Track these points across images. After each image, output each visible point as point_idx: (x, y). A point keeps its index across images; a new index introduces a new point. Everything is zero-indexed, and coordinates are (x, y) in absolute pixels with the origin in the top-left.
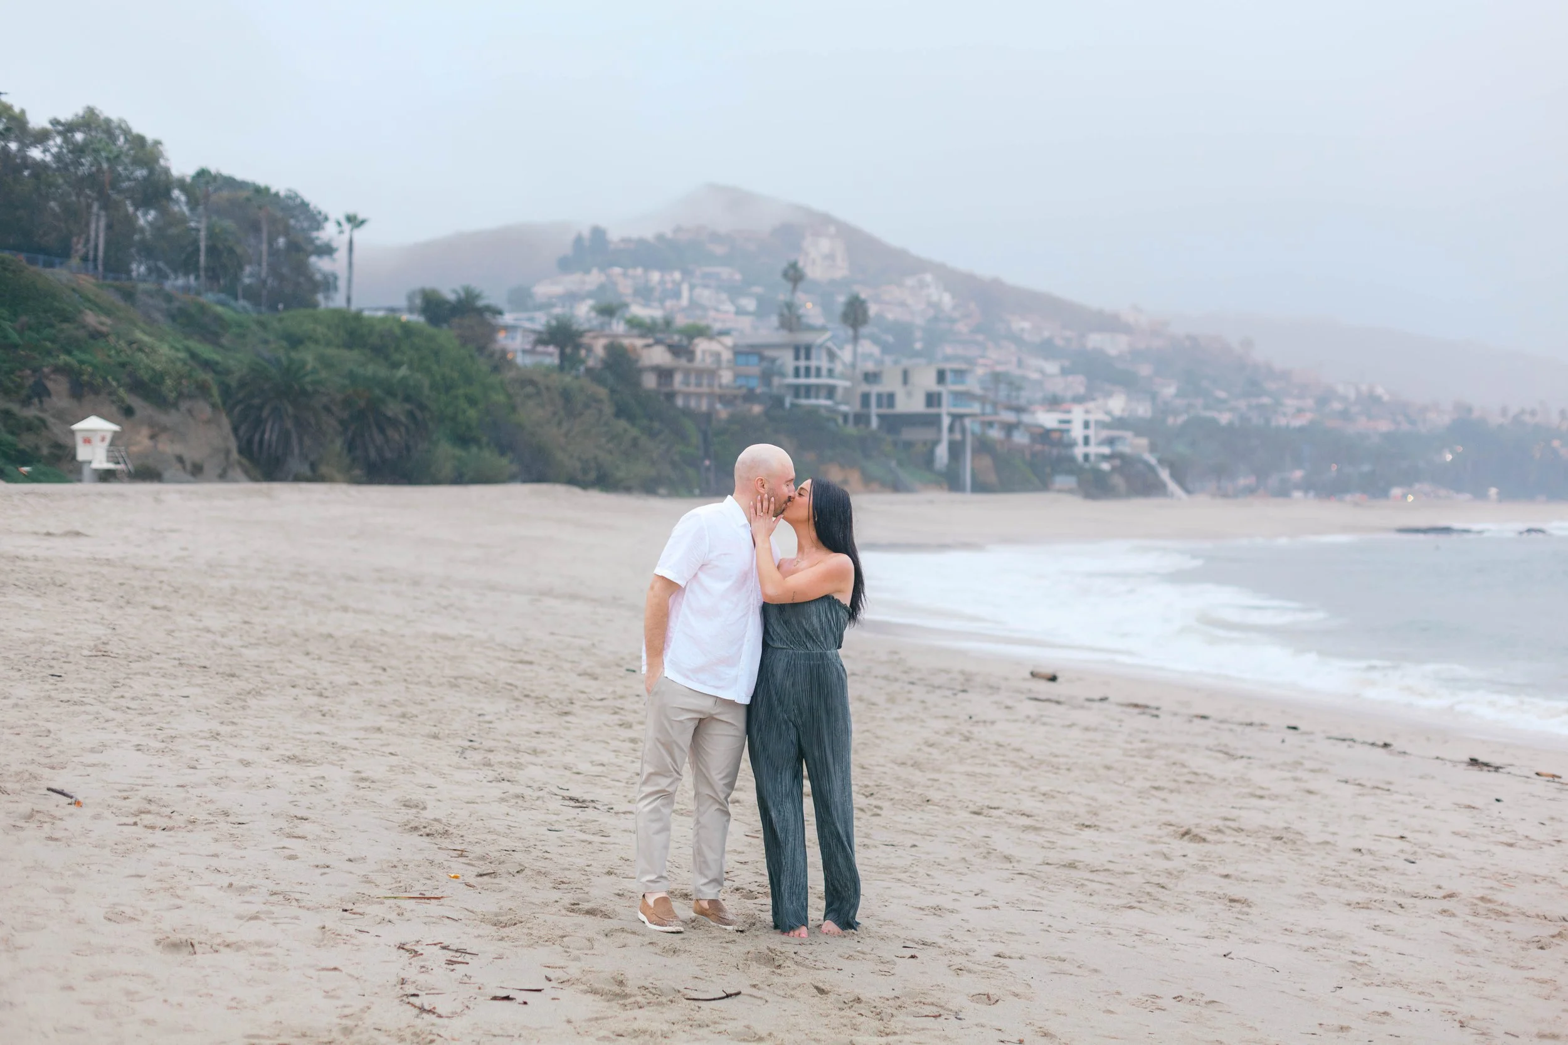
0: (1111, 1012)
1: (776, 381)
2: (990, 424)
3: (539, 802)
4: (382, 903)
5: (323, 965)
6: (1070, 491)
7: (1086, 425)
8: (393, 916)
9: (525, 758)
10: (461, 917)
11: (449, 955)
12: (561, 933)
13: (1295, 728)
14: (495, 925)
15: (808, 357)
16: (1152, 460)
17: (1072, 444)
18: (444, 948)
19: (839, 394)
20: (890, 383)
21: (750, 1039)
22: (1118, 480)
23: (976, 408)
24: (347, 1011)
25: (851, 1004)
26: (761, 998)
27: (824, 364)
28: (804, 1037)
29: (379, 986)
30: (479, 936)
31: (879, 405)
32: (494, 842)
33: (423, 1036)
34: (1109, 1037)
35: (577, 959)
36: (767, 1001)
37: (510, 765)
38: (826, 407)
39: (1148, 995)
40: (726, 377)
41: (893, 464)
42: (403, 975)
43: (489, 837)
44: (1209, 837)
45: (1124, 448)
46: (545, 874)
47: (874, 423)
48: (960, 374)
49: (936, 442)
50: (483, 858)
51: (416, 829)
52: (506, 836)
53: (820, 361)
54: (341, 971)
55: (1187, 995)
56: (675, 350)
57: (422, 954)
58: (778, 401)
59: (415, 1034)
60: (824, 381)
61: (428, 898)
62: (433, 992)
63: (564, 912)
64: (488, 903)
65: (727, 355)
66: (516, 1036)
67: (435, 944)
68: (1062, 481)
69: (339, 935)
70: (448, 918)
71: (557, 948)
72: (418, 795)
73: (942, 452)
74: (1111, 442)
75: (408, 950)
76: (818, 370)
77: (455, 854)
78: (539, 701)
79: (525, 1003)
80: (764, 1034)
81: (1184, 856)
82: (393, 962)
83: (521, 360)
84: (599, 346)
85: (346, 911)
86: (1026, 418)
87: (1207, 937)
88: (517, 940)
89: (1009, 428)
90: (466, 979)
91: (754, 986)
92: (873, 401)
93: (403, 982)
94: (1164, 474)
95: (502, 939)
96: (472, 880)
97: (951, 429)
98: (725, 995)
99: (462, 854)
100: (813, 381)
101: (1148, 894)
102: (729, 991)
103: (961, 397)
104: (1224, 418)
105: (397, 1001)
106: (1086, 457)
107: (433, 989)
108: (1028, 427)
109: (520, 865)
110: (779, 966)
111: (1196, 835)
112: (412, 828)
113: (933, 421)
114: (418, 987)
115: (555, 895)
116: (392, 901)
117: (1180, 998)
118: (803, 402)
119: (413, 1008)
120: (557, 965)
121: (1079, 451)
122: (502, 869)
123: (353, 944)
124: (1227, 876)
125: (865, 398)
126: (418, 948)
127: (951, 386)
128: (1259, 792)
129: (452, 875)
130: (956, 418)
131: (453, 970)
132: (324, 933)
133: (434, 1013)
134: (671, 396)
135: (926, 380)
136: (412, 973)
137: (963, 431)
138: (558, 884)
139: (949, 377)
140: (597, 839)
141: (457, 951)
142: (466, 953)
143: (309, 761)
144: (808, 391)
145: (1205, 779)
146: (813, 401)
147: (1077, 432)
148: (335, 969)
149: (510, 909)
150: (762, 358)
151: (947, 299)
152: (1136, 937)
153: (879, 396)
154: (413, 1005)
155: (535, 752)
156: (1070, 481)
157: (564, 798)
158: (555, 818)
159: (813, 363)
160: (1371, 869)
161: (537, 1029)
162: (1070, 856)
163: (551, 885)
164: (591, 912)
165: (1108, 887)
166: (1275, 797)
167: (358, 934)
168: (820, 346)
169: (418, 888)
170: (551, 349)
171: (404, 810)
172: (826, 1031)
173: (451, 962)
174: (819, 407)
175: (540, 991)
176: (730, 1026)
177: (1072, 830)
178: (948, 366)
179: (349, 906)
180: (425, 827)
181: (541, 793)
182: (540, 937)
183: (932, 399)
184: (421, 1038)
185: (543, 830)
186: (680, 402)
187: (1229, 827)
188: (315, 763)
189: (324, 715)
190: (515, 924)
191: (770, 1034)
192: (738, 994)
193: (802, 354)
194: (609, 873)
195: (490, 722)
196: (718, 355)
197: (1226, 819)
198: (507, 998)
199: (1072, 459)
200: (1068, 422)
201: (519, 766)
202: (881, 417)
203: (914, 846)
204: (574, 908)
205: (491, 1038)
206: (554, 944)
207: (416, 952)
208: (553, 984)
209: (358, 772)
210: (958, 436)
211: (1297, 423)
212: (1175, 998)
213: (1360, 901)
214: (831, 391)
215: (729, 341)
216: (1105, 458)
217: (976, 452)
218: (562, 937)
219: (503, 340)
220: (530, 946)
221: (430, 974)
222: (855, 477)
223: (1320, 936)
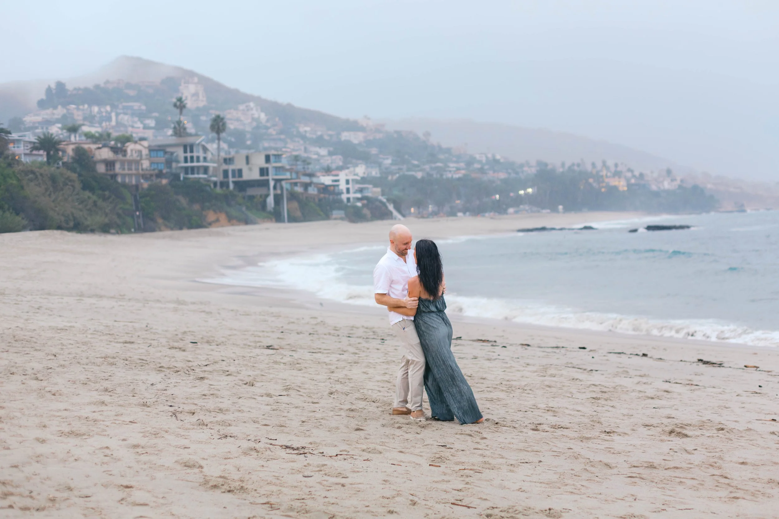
1: (174, 165)
2: (296, 184)
3: (270, 453)
6: (342, 219)
7: (347, 182)
15: (192, 151)
16: (384, 199)
17: (341, 193)
19: (211, 171)
20: (239, 164)
22: (366, 212)
23: (288, 175)
27: (201, 155)
31: (234, 176)
32: (281, 493)
37: (218, 423)
38: (204, 179)
40: (146, 164)
41: (244, 209)
43: (274, 488)
45: (369, 194)
47: (231, 186)
48: (278, 157)
49: (267, 195)
52: (283, 486)
53: (199, 153)
56: (115, 150)
58: (176, 177)
60: (202, 164)
65: (145, 152)
68: (336, 213)
73: (270, 201)
74: (361, 190)
76: (198, 158)
83: (24, 159)
84: (70, 150)
86: (315, 180)
89: (306, 186)
92: (230, 174)
94: (391, 207)
97: (275, 188)
100: (195, 164)
103: (278, 169)
104: (419, 175)
106: (348, 199)
108: (316, 185)
112: (212, 486)
113: (265, 184)
118: (190, 176)
121: (344, 197)
125: (226, 173)
127: (273, 164)
130: (277, 181)
134: (114, 176)
135: (259, 161)
137: (282, 188)
139: (272, 159)
140: (343, 481)
143: (84, 434)
144: (193, 170)
146: (196, 176)
147: (343, 186)
150: (166, 153)
151: (263, 116)
153: (233, 171)
156: (341, 213)
159: (195, 154)
168: (199, 144)
170: (41, 152)
171: (189, 470)
174: (200, 178)
178: (271, 153)
180: (221, 485)
183: (263, 171)
185: (300, 477)
186: (119, 179)
188: (89, 435)
189: (54, 395)
193: (188, 149)
196: (140, 152)
199: (341, 201)
200: (337, 181)
201: (224, 424)
202: (235, 183)
209: (124, 440)
210: (279, 192)
211: (457, 176)
214: (206, 170)
215: (146, 144)
216: (359, 199)
217: (289, 200)
219: (13, 148)
222: (223, 217)
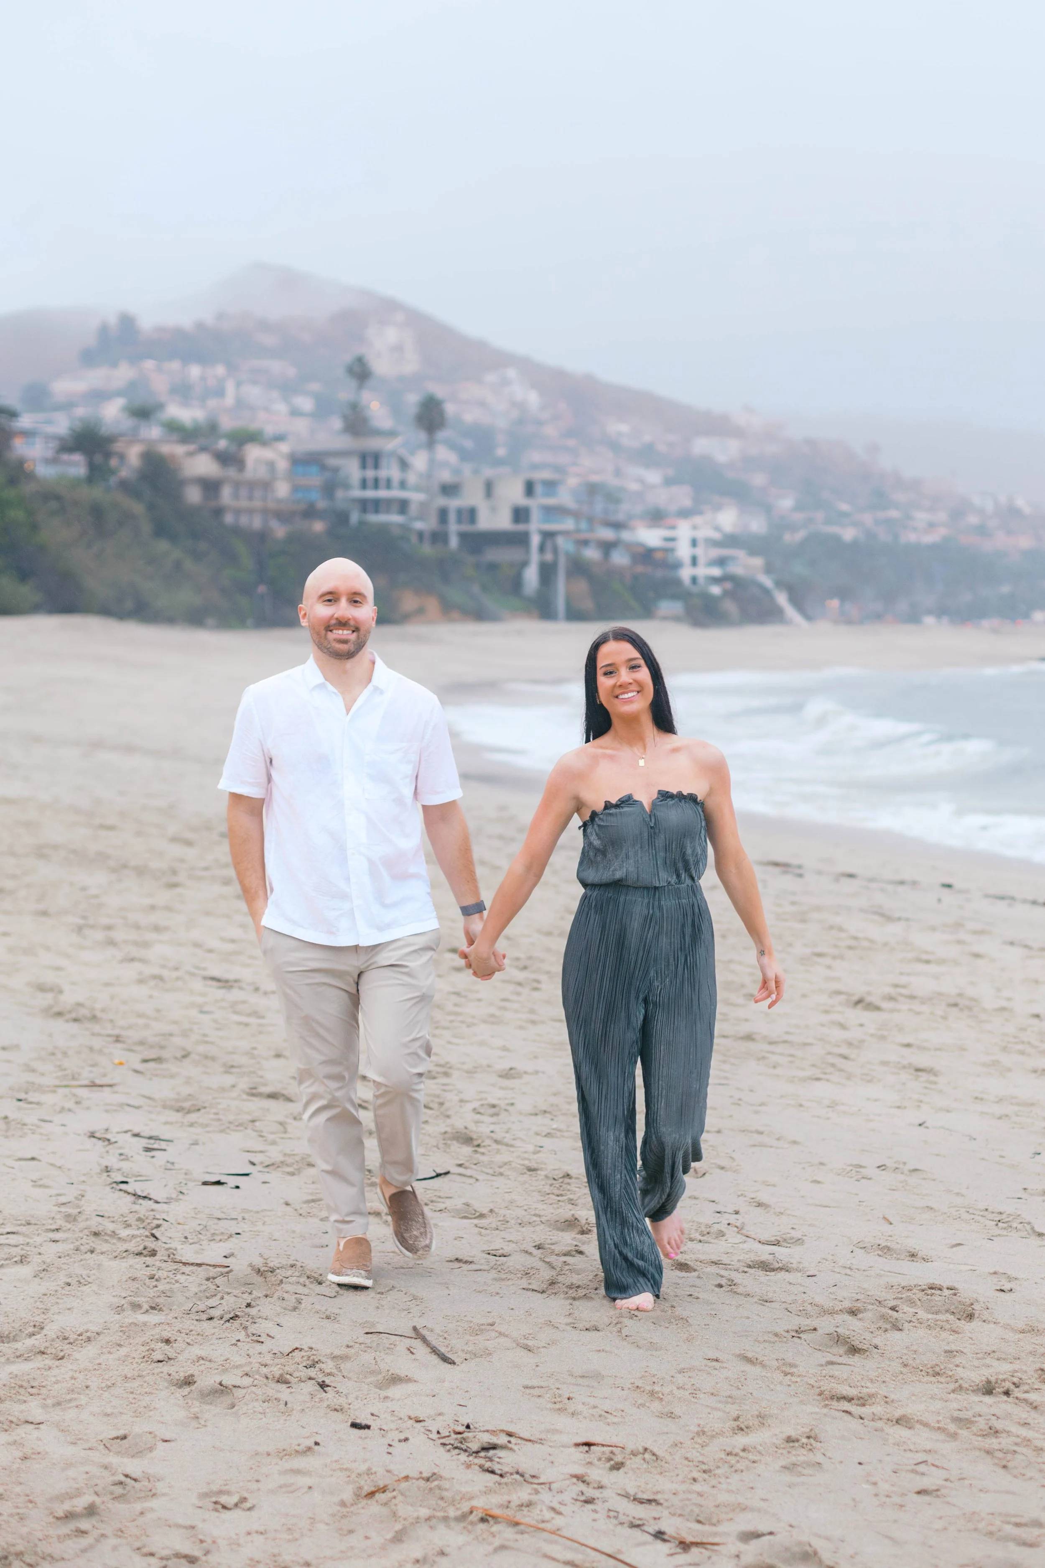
0: (819, 1182)
1: (340, 494)
2: (585, 543)
3: (179, 983)
4: (54, 1092)
5: (20, 1155)
6: (677, 619)
7: (694, 543)
8: (70, 1104)
9: (151, 936)
10: (140, 1104)
11: (144, 1142)
12: (250, 1118)
13: (949, 886)
14: (178, 1111)
15: (376, 466)
16: (767, 581)
17: (678, 565)
18: (137, 1135)
19: (413, 509)
20: (472, 496)
21: (470, 1216)
22: (730, 606)
23: (568, 524)
24: (63, 1199)
25: (561, 1180)
26: (471, 1177)
27: (396, 474)
28: (524, 1213)
29: (84, 1175)
30: (166, 1123)
31: (459, 521)
32: (147, 1026)
33: (148, 1221)
34: (821, 1206)
35: (274, 1143)
36: (477, 1180)
37: (136, 943)
38: (399, 524)
39: (851, 1165)
40: (282, 490)
41: (476, 589)
42: (105, 1163)
43: (141, 1021)
44: (885, 1005)
45: (736, 569)
46: (213, 1059)
47: (454, 542)
48: (551, 486)
49: (525, 564)
50: (142, 1043)
51: (59, 1014)
52: (157, 1019)
53: (390, 471)
54: (39, 1161)
55: (890, 1163)
56: (224, 459)
57: (116, 1142)
58: (341, 518)
59: (139, 1219)
60: (396, 493)
61: (100, 1086)
62: (140, 1178)
63: (245, 1097)
64: (163, 1089)
65: (282, 465)
66: (240, 1219)
67: (125, 1132)
68: (667, 607)
69: (24, 1125)
70: (128, 1105)
71: (249, 1131)
72: (50, 978)
73: (531, 576)
74: (721, 562)
75: (100, 1139)
76: (389, 484)
77: (110, 1039)
78: (141, 871)
79: (237, 1187)
80: (485, 1211)
81: (861, 1025)
82: (88, 1150)
83: (44, 471)
84: (134, 454)
85: (20, 1100)
86: (626, 536)
87: (898, 1107)
88: (207, 1125)
89: (607, 547)
90: (169, 1166)
91: (460, 1165)
92: (452, 517)
93: (107, 1170)
94: (782, 599)
95: (191, 1125)
96: (141, 1067)
97: (542, 549)
98: (434, 1174)
99: (118, 1039)
100: (382, 493)
101: (833, 1065)
102: (439, 1171)
103: (550, 511)
104: (848, 534)
105: (108, 1189)
106: (694, 580)
107: (140, 1176)
108: (629, 547)
109: (184, 1049)
110: (478, 1146)
111: (870, 1004)
112: (54, 1013)
113: (520, 540)
114: (125, 1174)
115: (229, 1080)
116: (66, 1091)
117: (883, 1168)
118: (374, 518)
119: (126, 1195)
120: (255, 1150)
121: (686, 573)
122: (165, 1054)
123: (41, 1134)
124: (908, 1045)
125: (443, 514)
126: (108, 1136)
127: (540, 500)
128: (925, 957)
129: (117, 1061)
130: (548, 536)
131: (153, 1157)
132: (8, 1123)
133: (150, 1199)
134: (218, 512)
135: (512, 493)
136: (112, 1160)
137: (555, 551)
138: (229, 1069)
139: (539, 489)
140: (252, 1020)
141: (150, 1138)
142: (160, 1139)
144: (377, 505)
145: (866, 944)
146: (382, 518)
147: (683, 551)
148: (33, 1159)
149: (189, 1095)
150: (323, 467)
151: (533, 399)
152: (829, 1109)
153: (459, 512)
154: (126, 1192)
155: (157, 929)
156: (677, 607)
157: (205, 978)
158: (202, 999)
159: (383, 473)
161: (258, 1212)
162: (745, 1028)
163: (222, 1070)
164: (273, 1096)
165: (790, 1059)
166: (941, 962)
167: (42, 1124)
168: (393, 454)
169: (87, 1075)
170: (77, 457)
171: (40, 995)
172: (545, 1207)
173: (148, 1150)
174: (388, 524)
175: (247, 1175)
176: (448, 1204)
177: (741, 1001)
178: (538, 476)
179: (22, 1096)
180: (70, 1012)
181: (177, 974)
182: (230, 1123)
183: (520, 514)
184: (145, 1224)
185: (193, 1013)
186: (228, 519)
187: (901, 995)
190: (199, 1110)
191: (491, 1211)
192: (447, 1173)
193: (370, 462)
194: (278, 1056)
195: (96, 896)
196: (271, 465)
197: (896, 986)
198: (218, 1183)
199: (678, 582)
200: (672, 539)
201: (146, 945)
202: (462, 535)
204: (253, 1093)
205: (216, 1221)
206: (246, 1128)
207: (109, 1140)
208: (259, 1168)
210: (549, 557)
211: (929, 539)
212: (879, 1167)
214: (403, 506)
215: (284, 448)
216: (716, 580)
217: (570, 575)
218: (253, 1121)
219: (20, 448)
220: (222, 1131)
221: (132, 1162)
222: (432, 604)
223: (1012, 1104)
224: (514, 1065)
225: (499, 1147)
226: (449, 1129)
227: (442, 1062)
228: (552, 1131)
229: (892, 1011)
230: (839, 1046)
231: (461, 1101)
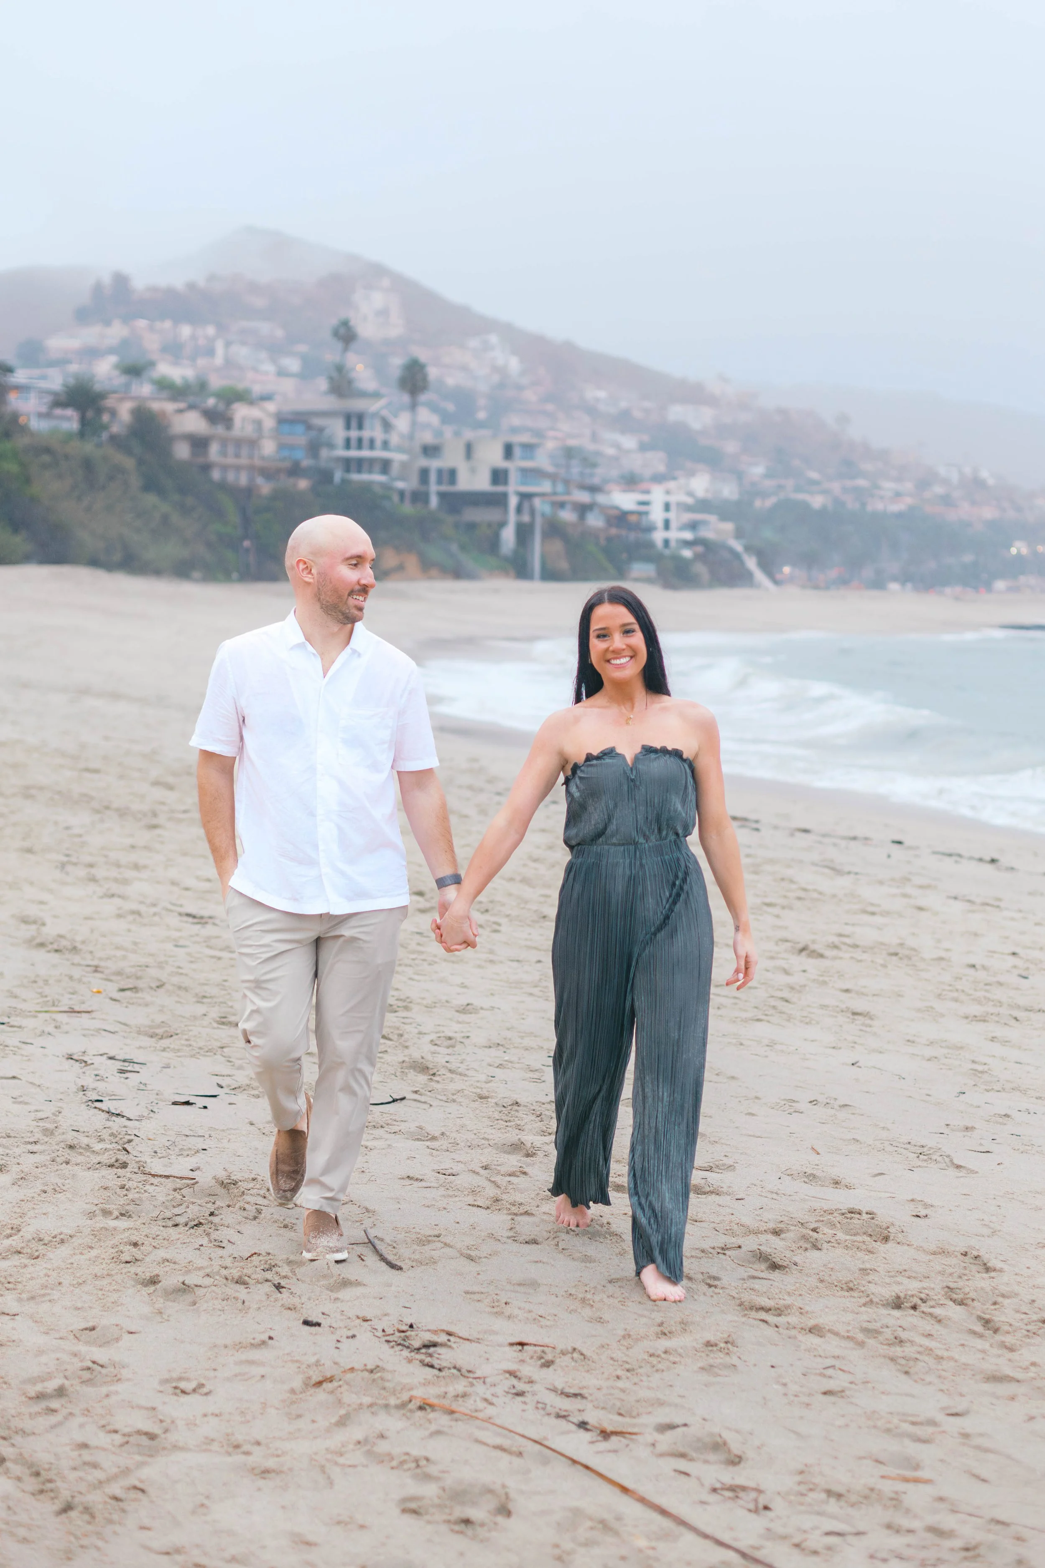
0: (753, 1115)
1: (324, 453)
2: (562, 505)
3: (156, 919)
4: (36, 1017)
6: (649, 580)
7: (667, 507)
8: (50, 1028)
9: (130, 874)
10: (116, 1029)
11: (119, 1065)
12: (219, 1044)
13: (900, 843)
14: (152, 1037)
15: (360, 427)
16: (737, 546)
17: (651, 529)
18: (111, 1058)
19: (395, 469)
20: (452, 458)
21: (423, 1138)
22: (700, 569)
23: (546, 487)
24: (40, 1115)
25: (510, 1108)
26: (425, 1102)
27: (379, 435)
28: (473, 1136)
29: (62, 1093)
30: (140, 1047)
31: (440, 482)
32: (124, 958)
33: (121, 1136)
34: (754, 1136)
35: (240, 1068)
36: (431, 1105)
37: (116, 880)
38: (381, 484)
39: (785, 1100)
40: (268, 447)
41: (454, 547)
42: (80, 1082)
43: (119, 953)
44: (828, 953)
45: (707, 533)
46: (186, 989)
47: (434, 501)
48: (529, 448)
49: (502, 524)
50: (119, 973)
51: (42, 945)
52: (134, 952)
53: (374, 431)
54: (20, 1079)
55: (822, 1099)
56: (212, 416)
57: (92, 1064)
58: (325, 476)
59: (112, 1135)
60: (378, 453)
61: (79, 1012)
62: (114, 1097)
63: (215, 1025)
64: (139, 1017)
65: (269, 424)
66: (207, 1136)
67: (101, 1055)
68: (638, 568)
69: (7, 1046)
70: (105, 1030)
71: (218, 1057)
72: (33, 911)
73: (508, 535)
74: (693, 526)
75: (77, 1061)
76: (372, 444)
77: (89, 969)
78: (123, 813)
79: (205, 1107)
80: (437, 1134)
81: (804, 971)
82: (66, 1071)
83: (36, 425)
84: (125, 412)
86: (601, 499)
87: (834, 1048)
88: (179, 1050)
89: (583, 509)
90: (142, 1087)
91: (416, 1092)
92: (433, 477)
93: (83, 1089)
94: (751, 563)
95: (164, 1050)
96: (118, 995)
97: (519, 510)
98: (391, 1100)
99: (96, 969)
100: (365, 453)
101: (774, 1007)
102: (396, 1096)
103: (528, 474)
104: (817, 501)
105: (84, 1106)
106: (666, 542)
107: (114, 1095)
108: (603, 509)
109: (159, 980)
110: (434, 1074)
111: (814, 951)
112: (37, 944)
113: (498, 501)
114: (100, 1094)
115: (201, 1009)
116: (47, 1016)
117: (815, 1102)
118: (355, 477)
119: (100, 1112)
120: (223, 1074)
121: (658, 536)
122: (140, 984)
123: (22, 1055)
124: (847, 991)
125: (424, 474)
126: (85, 1059)
127: (519, 462)
128: (871, 909)
129: (95, 990)
130: (525, 497)
131: (127, 1078)
133: (123, 1116)
134: (206, 468)
135: (492, 455)
136: (88, 1081)
137: (532, 512)
138: (201, 999)
139: (517, 452)
140: (225, 955)
141: (124, 1061)
142: (134, 1062)
144: (360, 465)
145: (815, 895)
146: (365, 477)
147: (657, 515)
148: (14, 1077)
149: (163, 1022)
150: (309, 427)
151: (514, 364)
152: (768, 1048)
153: (440, 472)
154: (100, 1109)
155: (136, 867)
156: (649, 569)
157: (180, 914)
158: (178, 934)
159: (366, 434)
160: (986, 984)
161: (223, 1130)
163: (195, 999)
166: (886, 913)
167: (23, 1046)
168: (375, 415)
169: (66, 1002)
170: (70, 412)
171: (23, 926)
172: (493, 1131)
173: (122, 1071)
174: (370, 483)
175: (215, 1096)
176: (403, 1127)
178: (517, 439)
179: (5, 1020)
180: (52, 943)
181: (154, 910)
182: (200, 1048)
183: (499, 476)
184: (117, 1138)
185: (169, 946)
186: (216, 475)
187: (845, 944)
190: (171, 1036)
191: (443, 1134)
192: (403, 1099)
193: (354, 423)
195: (80, 836)
196: (258, 423)
197: (840, 935)
198: (187, 1103)
199: (651, 545)
200: (646, 503)
201: (125, 882)
202: (442, 496)
203: (539, 961)
204: (223, 1022)
205: (184, 1138)
206: (215, 1054)
207: (86, 1062)
208: (226, 1090)
210: (526, 518)
211: (895, 508)
212: (811, 1102)
213: (977, 1014)
214: (385, 466)
215: (271, 407)
216: (687, 544)
217: (546, 535)
218: (222, 1048)
219: (15, 401)
220: (192, 1056)
221: (106, 1082)
222: (412, 562)
223: (941, 1047)
224: (470, 1002)
225: (454, 1076)
226: (407, 1059)
227: (402, 997)
228: (505, 1063)
229: (835, 958)
230: (781, 990)
231: (420, 1033)
